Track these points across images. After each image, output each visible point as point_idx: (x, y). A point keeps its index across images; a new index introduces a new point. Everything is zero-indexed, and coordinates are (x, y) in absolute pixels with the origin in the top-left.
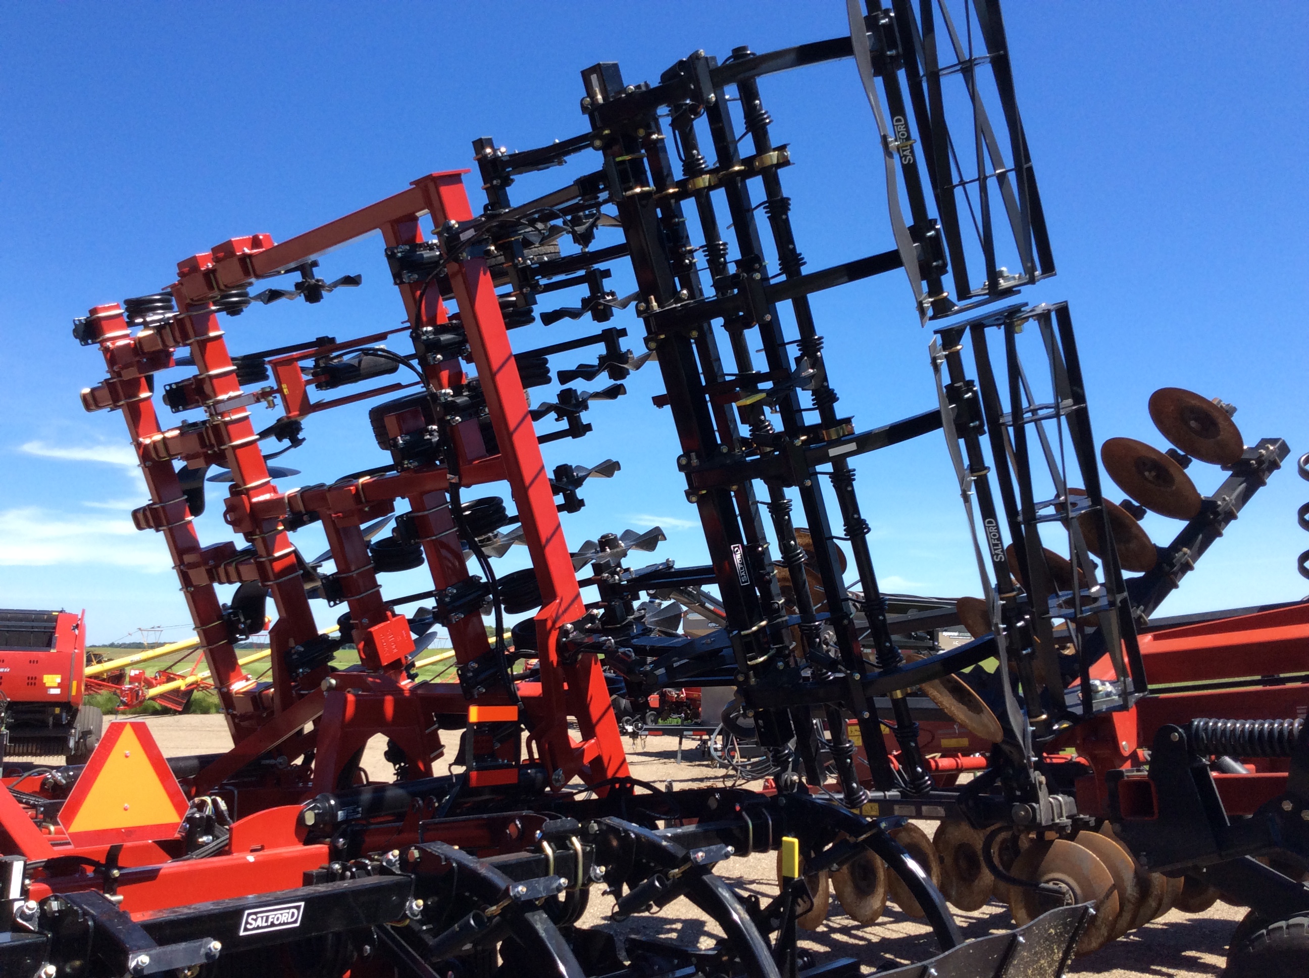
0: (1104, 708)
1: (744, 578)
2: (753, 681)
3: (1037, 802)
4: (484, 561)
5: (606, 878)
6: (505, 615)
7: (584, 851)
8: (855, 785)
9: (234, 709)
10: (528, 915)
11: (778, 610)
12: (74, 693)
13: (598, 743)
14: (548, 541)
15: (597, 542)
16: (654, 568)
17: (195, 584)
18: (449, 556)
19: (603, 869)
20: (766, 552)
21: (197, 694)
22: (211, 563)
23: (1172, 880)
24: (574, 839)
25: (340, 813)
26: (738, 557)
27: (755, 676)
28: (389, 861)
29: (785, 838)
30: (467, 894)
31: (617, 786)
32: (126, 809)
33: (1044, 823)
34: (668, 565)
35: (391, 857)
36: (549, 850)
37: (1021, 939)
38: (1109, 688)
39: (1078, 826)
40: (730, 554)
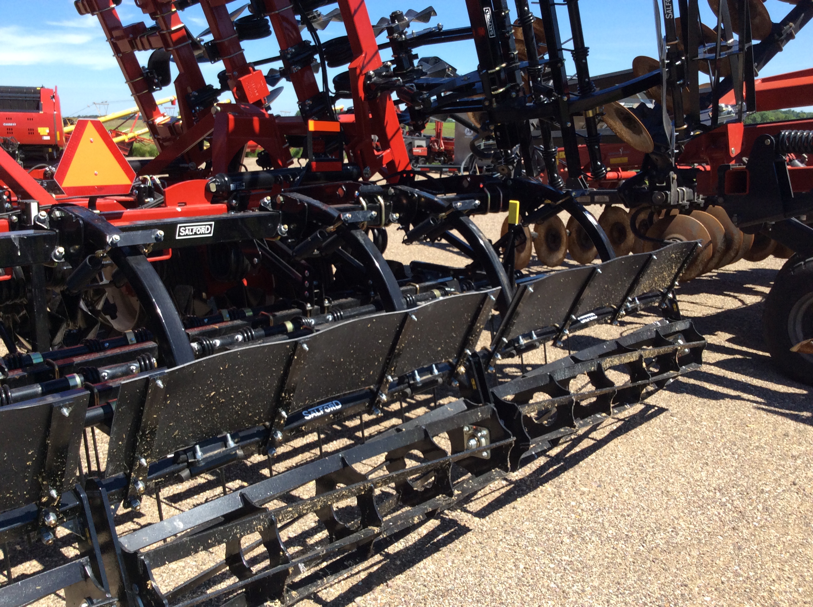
0: (725, 122)
1: (492, 33)
2: (495, 105)
3: (670, 190)
4: (313, 31)
5: (399, 221)
6: (328, 69)
7: (385, 205)
8: (556, 175)
9: (158, 135)
10: (353, 232)
11: (513, 59)
12: (58, 139)
13: (392, 152)
14: (356, 11)
15: (389, 18)
16: (429, 30)
17: (122, 51)
18: (289, 27)
19: (398, 215)
20: (507, 15)
21: (136, 145)
22: (131, 36)
23: (747, 236)
24: (379, 197)
25: (231, 185)
26: (488, 17)
27: (497, 102)
28: (265, 203)
29: (511, 201)
30: (315, 222)
31: (405, 175)
32: (96, 175)
33: (672, 203)
34: (439, 28)
35: (266, 201)
36: (364, 203)
37: (655, 257)
38: (730, 109)
39: (694, 206)
40: (483, 14)
